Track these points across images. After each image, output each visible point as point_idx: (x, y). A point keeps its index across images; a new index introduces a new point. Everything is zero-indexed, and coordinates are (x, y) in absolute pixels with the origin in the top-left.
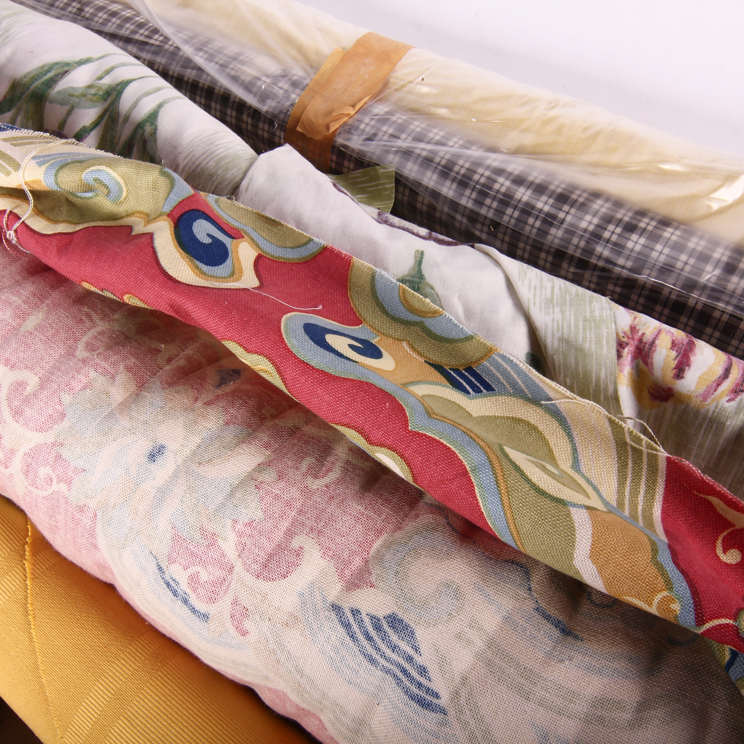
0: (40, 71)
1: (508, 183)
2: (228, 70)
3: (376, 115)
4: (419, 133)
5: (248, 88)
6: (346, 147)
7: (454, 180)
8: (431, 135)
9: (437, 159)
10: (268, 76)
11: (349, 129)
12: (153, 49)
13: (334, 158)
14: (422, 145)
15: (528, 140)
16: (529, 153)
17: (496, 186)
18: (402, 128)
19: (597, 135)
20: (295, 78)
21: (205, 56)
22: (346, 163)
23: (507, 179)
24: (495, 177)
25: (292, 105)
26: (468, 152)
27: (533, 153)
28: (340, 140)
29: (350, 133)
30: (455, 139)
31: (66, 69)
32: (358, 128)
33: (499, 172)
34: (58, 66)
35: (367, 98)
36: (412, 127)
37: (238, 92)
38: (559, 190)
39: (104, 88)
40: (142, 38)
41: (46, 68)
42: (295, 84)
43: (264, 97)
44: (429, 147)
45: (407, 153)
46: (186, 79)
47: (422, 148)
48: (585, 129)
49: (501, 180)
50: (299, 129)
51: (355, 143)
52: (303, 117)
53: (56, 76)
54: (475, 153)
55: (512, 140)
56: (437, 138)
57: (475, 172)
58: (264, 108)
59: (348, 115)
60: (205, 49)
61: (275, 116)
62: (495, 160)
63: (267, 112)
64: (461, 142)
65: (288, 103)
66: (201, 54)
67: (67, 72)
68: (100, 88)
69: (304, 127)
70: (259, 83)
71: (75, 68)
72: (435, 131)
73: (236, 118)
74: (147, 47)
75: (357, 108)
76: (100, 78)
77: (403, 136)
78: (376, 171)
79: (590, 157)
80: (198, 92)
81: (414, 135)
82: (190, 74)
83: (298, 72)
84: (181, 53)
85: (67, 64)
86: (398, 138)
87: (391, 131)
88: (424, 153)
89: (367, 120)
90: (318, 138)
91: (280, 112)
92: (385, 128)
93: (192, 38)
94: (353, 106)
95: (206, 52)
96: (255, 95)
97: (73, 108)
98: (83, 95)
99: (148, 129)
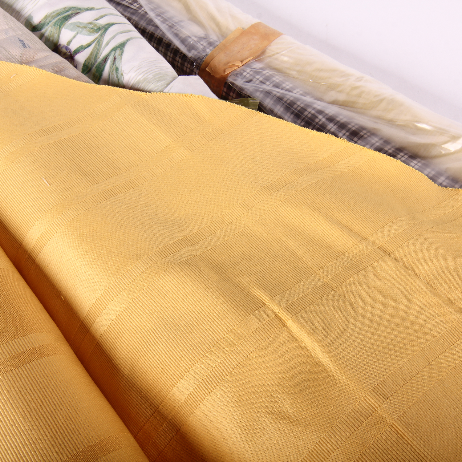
0: (63, 10)
1: (324, 120)
2: (173, 30)
3: (254, 69)
4: (277, 83)
5: (183, 41)
6: (233, 84)
7: (292, 113)
8: (284, 85)
9: (285, 99)
10: (196, 37)
11: (238, 74)
12: (132, 11)
13: (225, 90)
14: (278, 90)
15: (342, 97)
16: (341, 105)
17: (317, 120)
18: (268, 79)
19: (382, 101)
20: (211, 40)
21: (162, 20)
22: (231, 94)
23: (324, 117)
24: (317, 115)
25: (207, 55)
26: (304, 98)
27: (343, 105)
28: (230, 79)
29: (237, 76)
30: (298, 90)
31: (78, 11)
32: (242, 74)
33: (320, 112)
34: (74, 9)
35: (251, 58)
36: (274, 79)
37: (177, 43)
38: (354, 129)
39: (98, 25)
40: (127, 4)
41: (67, 9)
42: (210, 44)
43: (191, 48)
44: (282, 91)
45: (268, 93)
47: (278, 92)
48: (376, 96)
49: (320, 117)
50: (207, 69)
51: (239, 82)
52: (211, 63)
53: (72, 14)
54: (308, 99)
55: (333, 95)
56: (288, 87)
57: (306, 110)
58: (190, 55)
59: (238, 66)
60: (162, 15)
61: (195, 60)
62: (319, 105)
63: (191, 57)
64: (301, 92)
65: (204, 54)
66: (159, 18)
67: (78, 13)
68: (95, 25)
69: (211, 69)
70: (190, 40)
71: (83, 12)
72: (287, 83)
73: (172, 58)
74: (129, 10)
75: (244, 63)
76: (97, 20)
77: (268, 83)
78: (248, 100)
79: (375, 113)
80: (153, 40)
81: (274, 83)
82: (150, 29)
83: (213, 37)
84: (148, 16)
85: (80, 9)
86: (265, 84)
87: (261, 79)
88: (278, 95)
89: (248, 71)
90: (218, 76)
91: (199, 58)
92: (258, 77)
93: (156, 8)
94: (242, 62)
95: (163, 18)
96: (186, 46)
97: (77, 34)
98: (85, 27)
99: (118, 52)
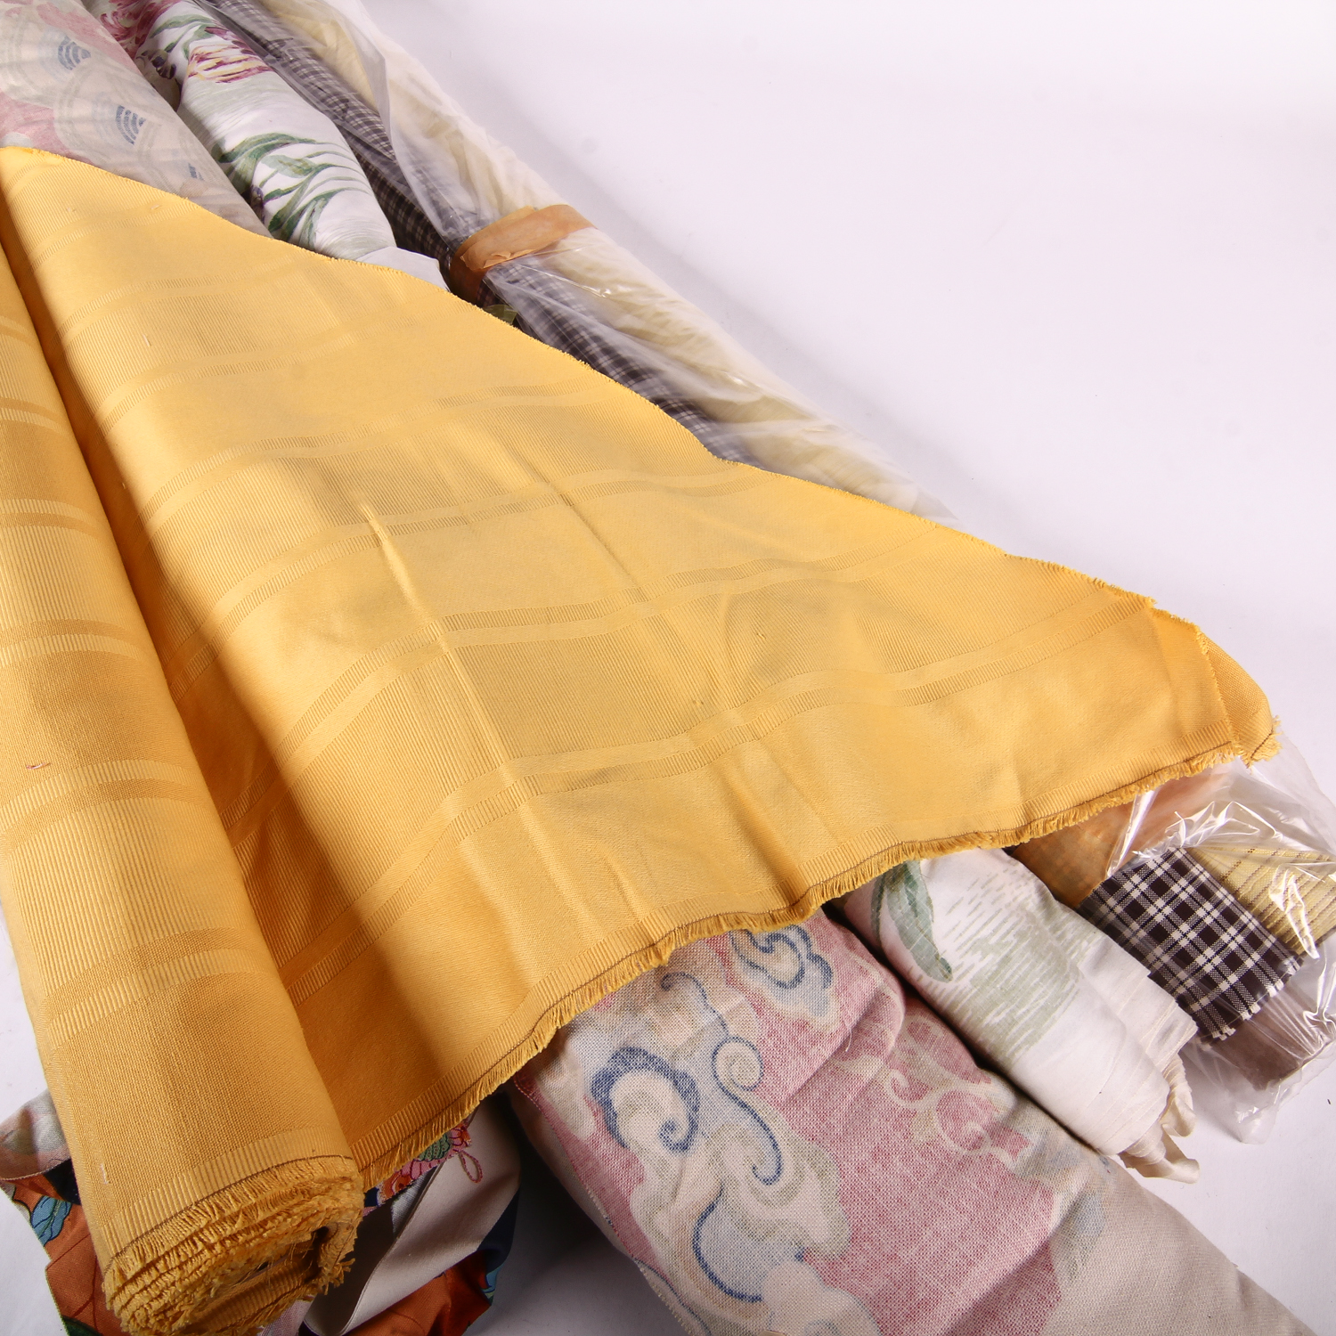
0: (268, 136)
1: (598, 349)
2: (432, 195)
3: (529, 266)
4: (554, 290)
5: (441, 213)
6: (491, 283)
7: (558, 334)
8: (562, 296)
10: (460, 208)
11: (500, 269)
12: (384, 159)
13: (481, 291)
14: (550, 300)
15: (638, 324)
16: (636, 336)
17: (588, 349)
18: (541, 283)
19: (691, 336)
20: (483, 218)
21: (422, 179)
22: (487, 298)
23: (599, 346)
24: (590, 341)
25: (467, 237)
26: (584, 317)
27: (638, 335)
28: (489, 276)
29: (498, 272)
30: (580, 305)
31: (288, 141)
32: (508, 271)
33: (597, 339)
34: (284, 137)
35: (530, 251)
36: (551, 285)
37: (431, 215)
38: (636, 368)
39: (310, 166)
40: (378, 148)
41: (273, 136)
42: (479, 223)
43: (449, 224)
44: (555, 303)
45: (533, 302)
46: (406, 200)
47: (550, 303)
48: (687, 329)
49: (594, 345)
50: (462, 258)
51: (499, 282)
52: (470, 249)
53: (278, 144)
54: (589, 319)
55: (627, 320)
56: (566, 299)
57: (578, 333)
58: (443, 233)
59: (505, 258)
60: (425, 173)
61: (450, 243)
62: (601, 330)
63: (445, 238)
64: (584, 309)
65: (464, 235)
66: (419, 175)
67: (288, 144)
68: (306, 164)
69: (467, 259)
70: (451, 212)
71: (296, 143)
72: (569, 294)
73: (422, 237)
74: (380, 158)
75: (515, 256)
76: (311, 157)
77: (540, 289)
78: (503, 307)
79: (676, 351)
81: (548, 290)
83: (488, 214)
84: (395, 162)
85: (292, 139)
86: (534, 289)
87: (532, 282)
88: (547, 306)
89: (519, 267)
90: (474, 269)
91: (456, 240)
92: (529, 278)
93: (420, 162)
94: (512, 254)
95: (424, 176)
96: (442, 221)
97: (277, 172)
98: (290, 165)
99: (320, 203)
